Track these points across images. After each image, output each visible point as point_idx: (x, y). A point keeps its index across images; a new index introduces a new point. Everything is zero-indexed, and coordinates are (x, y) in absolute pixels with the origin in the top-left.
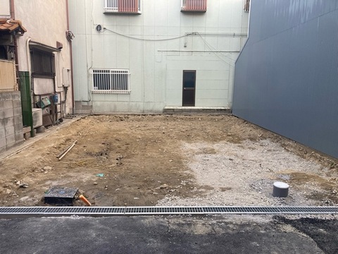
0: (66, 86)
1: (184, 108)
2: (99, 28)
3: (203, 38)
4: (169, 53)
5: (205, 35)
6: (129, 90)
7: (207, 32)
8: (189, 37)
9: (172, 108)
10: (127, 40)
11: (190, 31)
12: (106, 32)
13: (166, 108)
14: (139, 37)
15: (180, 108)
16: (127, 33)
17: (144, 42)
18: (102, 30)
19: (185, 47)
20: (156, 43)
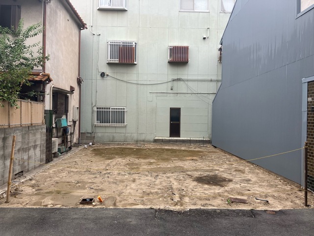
0: (75, 120)
1: (171, 138)
2: (103, 75)
3: (186, 82)
4: (159, 95)
5: (188, 80)
6: (126, 124)
7: (190, 78)
8: (175, 82)
9: (161, 138)
10: (125, 84)
11: (176, 77)
12: (108, 78)
13: (156, 138)
14: (135, 82)
15: (168, 138)
16: (125, 79)
17: (139, 86)
18: (106, 76)
19: (172, 89)
20: (148, 86)
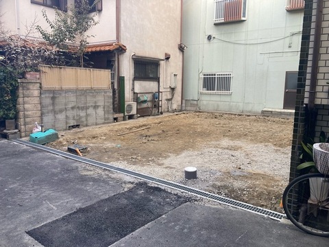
0: (172, 87)
2: (209, 38)
4: (271, 55)
6: (231, 92)
9: (270, 110)
10: (232, 45)
12: (215, 41)
13: (265, 109)
14: (243, 42)
16: (233, 39)
17: (248, 46)
18: (212, 39)
19: (290, 47)
20: (259, 45)
